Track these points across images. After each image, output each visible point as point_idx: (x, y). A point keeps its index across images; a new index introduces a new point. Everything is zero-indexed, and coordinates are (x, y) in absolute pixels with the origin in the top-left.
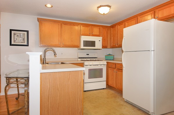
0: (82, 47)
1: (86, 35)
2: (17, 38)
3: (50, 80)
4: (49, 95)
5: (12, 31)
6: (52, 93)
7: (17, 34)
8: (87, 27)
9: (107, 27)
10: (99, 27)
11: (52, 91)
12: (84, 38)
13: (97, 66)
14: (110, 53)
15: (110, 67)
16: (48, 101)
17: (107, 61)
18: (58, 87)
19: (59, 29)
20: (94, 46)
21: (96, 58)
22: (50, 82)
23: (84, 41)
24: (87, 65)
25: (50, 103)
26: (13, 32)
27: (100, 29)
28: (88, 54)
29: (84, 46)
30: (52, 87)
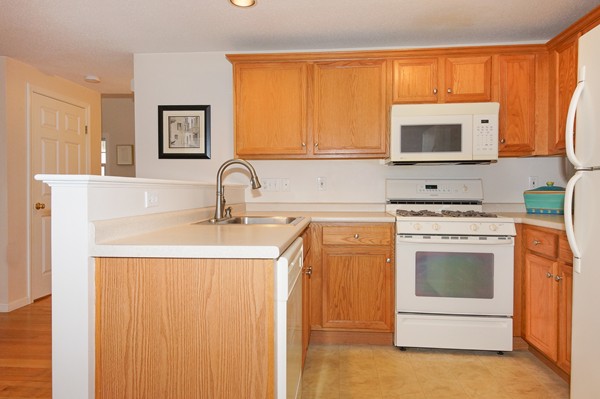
0: (397, 154)
1: (419, 99)
2: (178, 132)
3: (133, 291)
4: (127, 347)
5: (165, 112)
6: (140, 344)
7: (178, 121)
8: (420, 64)
9: (530, 52)
10: (485, 58)
11: (140, 334)
12: (406, 115)
13: (459, 241)
14: (550, 181)
15: (533, 252)
16: (126, 374)
17: (520, 220)
18: (162, 319)
19: (301, 86)
20: (457, 147)
21: (474, 203)
22: (130, 298)
23: (404, 128)
24: (409, 235)
25: (130, 381)
26: (166, 114)
27: (489, 65)
28: (435, 187)
29: (404, 149)
30: (140, 317)
